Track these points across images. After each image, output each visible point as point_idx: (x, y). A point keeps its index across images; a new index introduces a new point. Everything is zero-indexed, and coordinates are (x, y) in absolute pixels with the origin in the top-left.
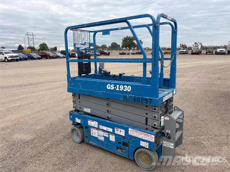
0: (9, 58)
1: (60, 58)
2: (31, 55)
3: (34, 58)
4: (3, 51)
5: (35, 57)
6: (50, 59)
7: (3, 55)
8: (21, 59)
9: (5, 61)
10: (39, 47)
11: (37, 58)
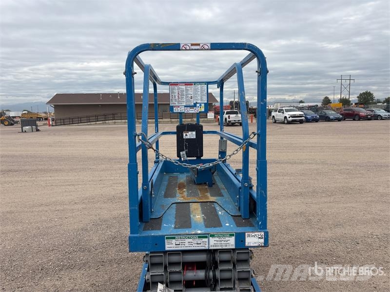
0: (289, 117)
1: (382, 119)
2: (326, 114)
3: (329, 118)
4: (283, 108)
5: (331, 117)
6: (359, 120)
7: (283, 113)
8: (308, 121)
9: (283, 123)
10: (357, 99)
11: (335, 119)
